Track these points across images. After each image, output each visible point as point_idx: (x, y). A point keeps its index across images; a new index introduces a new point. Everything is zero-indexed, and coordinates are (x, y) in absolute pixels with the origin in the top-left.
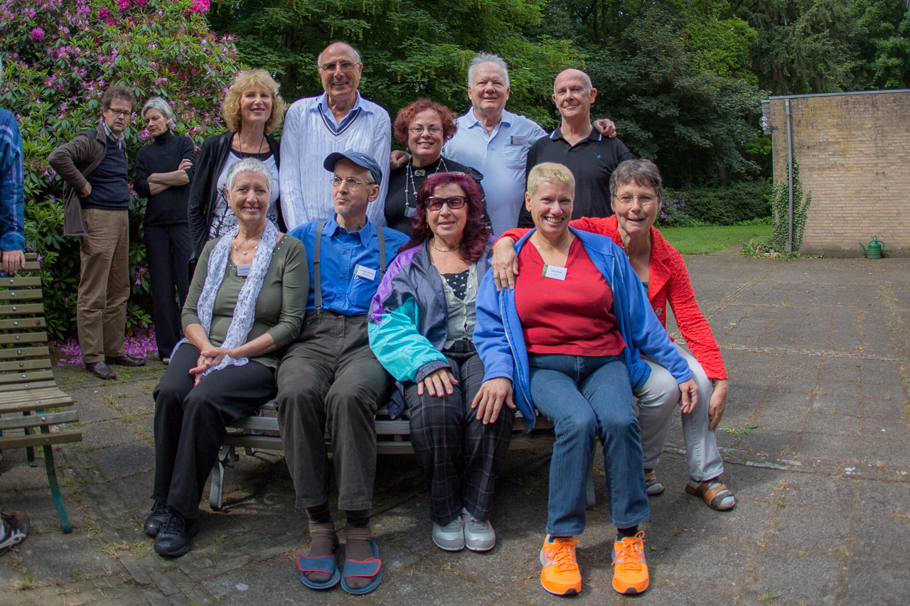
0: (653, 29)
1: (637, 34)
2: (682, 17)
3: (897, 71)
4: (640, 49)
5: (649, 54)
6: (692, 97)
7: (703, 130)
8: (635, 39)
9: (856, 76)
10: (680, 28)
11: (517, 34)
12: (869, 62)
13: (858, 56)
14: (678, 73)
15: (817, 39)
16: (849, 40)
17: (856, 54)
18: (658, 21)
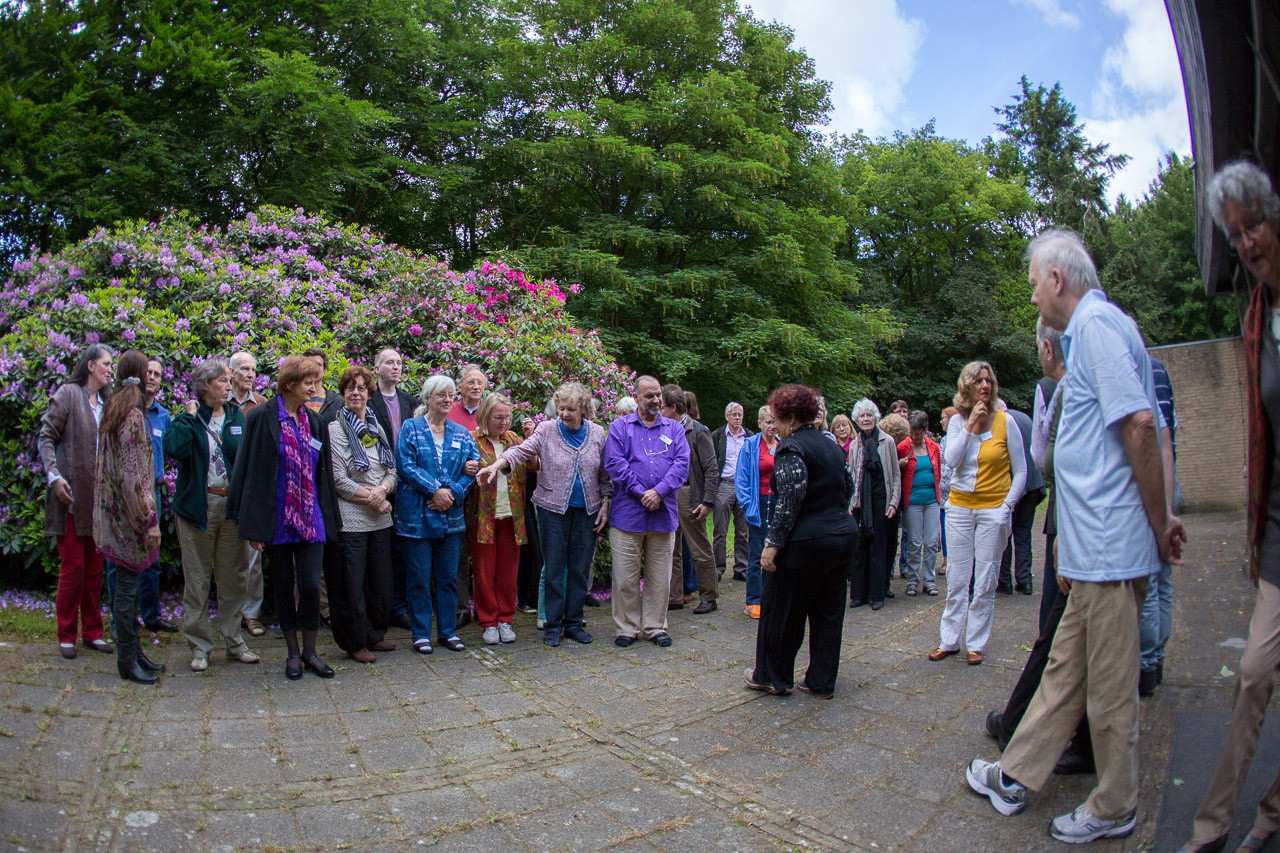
0: (967, 289)
1: (951, 294)
2: (993, 274)
3: (1203, 316)
4: (954, 310)
5: (964, 314)
6: (1008, 357)
7: (1020, 390)
8: (949, 300)
9: (1164, 324)
10: (993, 286)
11: (836, 303)
12: (1175, 308)
13: (1165, 302)
14: (993, 333)
15: (1125, 286)
16: (1154, 285)
17: (1162, 299)
18: (971, 280)
